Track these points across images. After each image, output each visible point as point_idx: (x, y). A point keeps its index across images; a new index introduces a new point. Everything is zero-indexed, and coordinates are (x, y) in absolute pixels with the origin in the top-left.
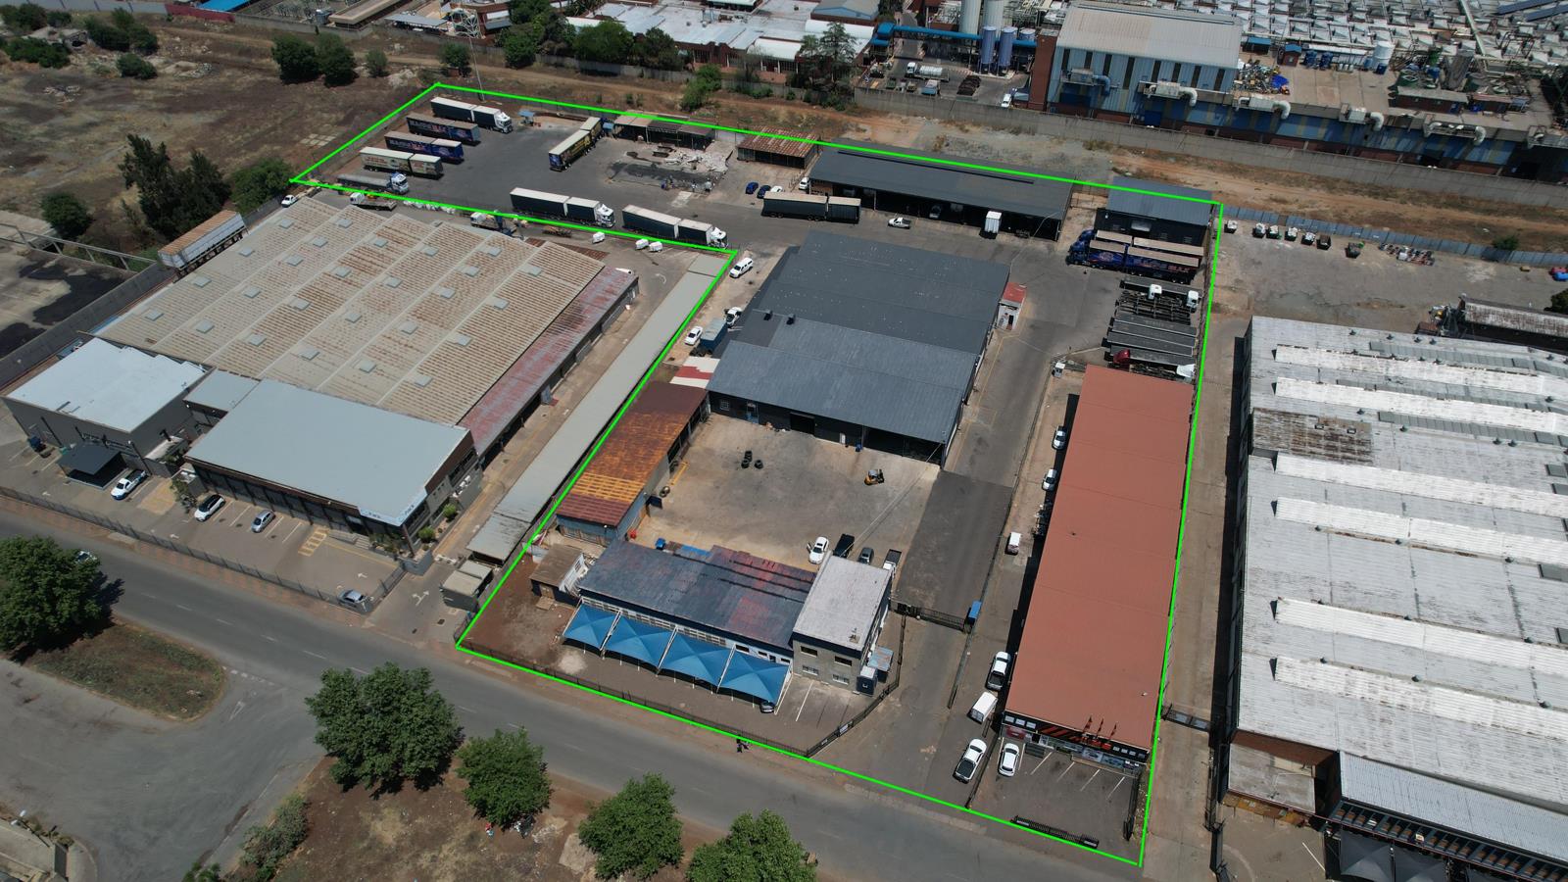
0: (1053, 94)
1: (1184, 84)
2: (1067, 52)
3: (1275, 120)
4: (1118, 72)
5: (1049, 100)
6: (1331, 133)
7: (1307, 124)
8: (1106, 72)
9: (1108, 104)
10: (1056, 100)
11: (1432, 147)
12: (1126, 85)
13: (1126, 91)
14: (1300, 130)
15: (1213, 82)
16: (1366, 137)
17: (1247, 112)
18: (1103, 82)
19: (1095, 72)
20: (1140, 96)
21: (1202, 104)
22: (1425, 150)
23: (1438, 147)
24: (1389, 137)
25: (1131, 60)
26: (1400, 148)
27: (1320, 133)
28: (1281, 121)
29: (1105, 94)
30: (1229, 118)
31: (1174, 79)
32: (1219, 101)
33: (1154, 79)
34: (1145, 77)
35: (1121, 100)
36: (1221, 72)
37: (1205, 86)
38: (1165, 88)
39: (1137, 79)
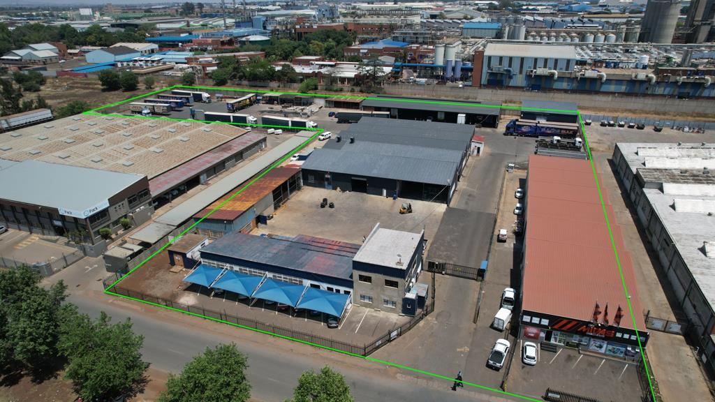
0: (484, 81)
1: (550, 69)
2: (490, 58)
3: (598, 83)
4: (516, 66)
5: (482, 83)
6: (628, 88)
7: (616, 84)
8: (510, 66)
9: (512, 83)
10: (486, 83)
11: (682, 91)
12: (521, 72)
13: (521, 76)
14: (612, 88)
15: (564, 68)
16: (647, 89)
17: (584, 80)
18: (509, 71)
19: (505, 66)
20: (529, 77)
21: (561, 78)
22: (680, 93)
23: (686, 90)
24: (659, 87)
25: (522, 59)
26: (666, 93)
27: (623, 88)
28: (602, 84)
29: (511, 77)
30: (575, 85)
31: (545, 67)
32: (569, 76)
33: (535, 68)
34: (530, 67)
35: (519, 80)
36: (568, 61)
37: (561, 69)
38: (540, 71)
39: (526, 69)
